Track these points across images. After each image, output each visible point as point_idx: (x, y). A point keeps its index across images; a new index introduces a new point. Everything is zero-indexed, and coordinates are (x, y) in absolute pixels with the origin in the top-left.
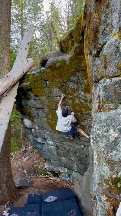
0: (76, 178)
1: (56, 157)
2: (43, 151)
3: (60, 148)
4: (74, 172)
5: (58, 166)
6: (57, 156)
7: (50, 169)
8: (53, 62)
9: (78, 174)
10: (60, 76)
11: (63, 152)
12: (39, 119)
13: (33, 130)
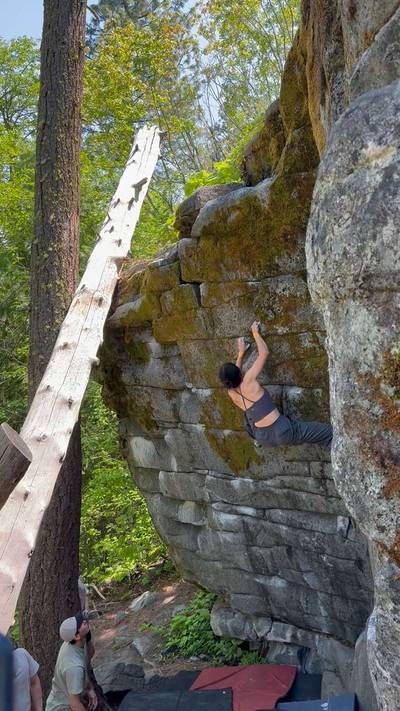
0: (329, 662)
1: (247, 577)
2: (199, 557)
3: (259, 540)
4: (317, 637)
5: (258, 615)
6: (249, 573)
7: (230, 630)
8: (217, 212)
9: (336, 643)
10: (242, 261)
11: (272, 553)
12: (179, 431)
13: (161, 475)
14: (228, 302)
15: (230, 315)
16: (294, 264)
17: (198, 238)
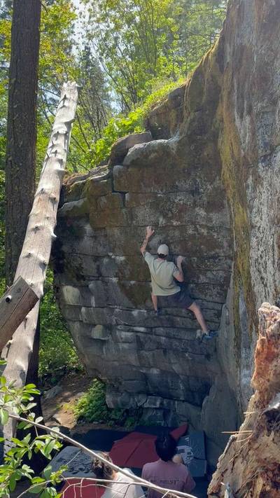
0: (184, 416)
1: (135, 369)
2: (103, 359)
3: (147, 346)
4: (176, 402)
5: (139, 393)
6: (137, 367)
8: (142, 152)
9: (189, 405)
11: (154, 354)
12: (99, 282)
13: (83, 309)
14: (143, 205)
15: (144, 213)
16: (187, 186)
17: (128, 167)
